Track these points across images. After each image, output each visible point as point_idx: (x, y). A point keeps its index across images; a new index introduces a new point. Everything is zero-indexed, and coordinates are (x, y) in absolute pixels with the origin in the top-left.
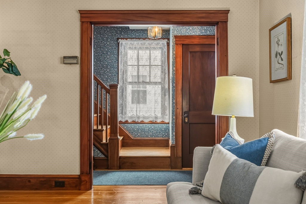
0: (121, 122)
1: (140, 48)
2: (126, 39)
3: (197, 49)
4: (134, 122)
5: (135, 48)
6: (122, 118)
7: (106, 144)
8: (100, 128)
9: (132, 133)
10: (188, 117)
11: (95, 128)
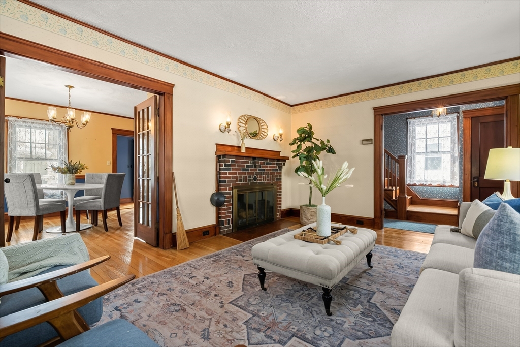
0: (409, 185)
1: (428, 124)
2: (415, 118)
3: (490, 119)
4: (422, 185)
5: (423, 124)
6: (411, 181)
7: (395, 201)
8: (390, 188)
9: (420, 194)
10: (478, 181)
11: (386, 188)
